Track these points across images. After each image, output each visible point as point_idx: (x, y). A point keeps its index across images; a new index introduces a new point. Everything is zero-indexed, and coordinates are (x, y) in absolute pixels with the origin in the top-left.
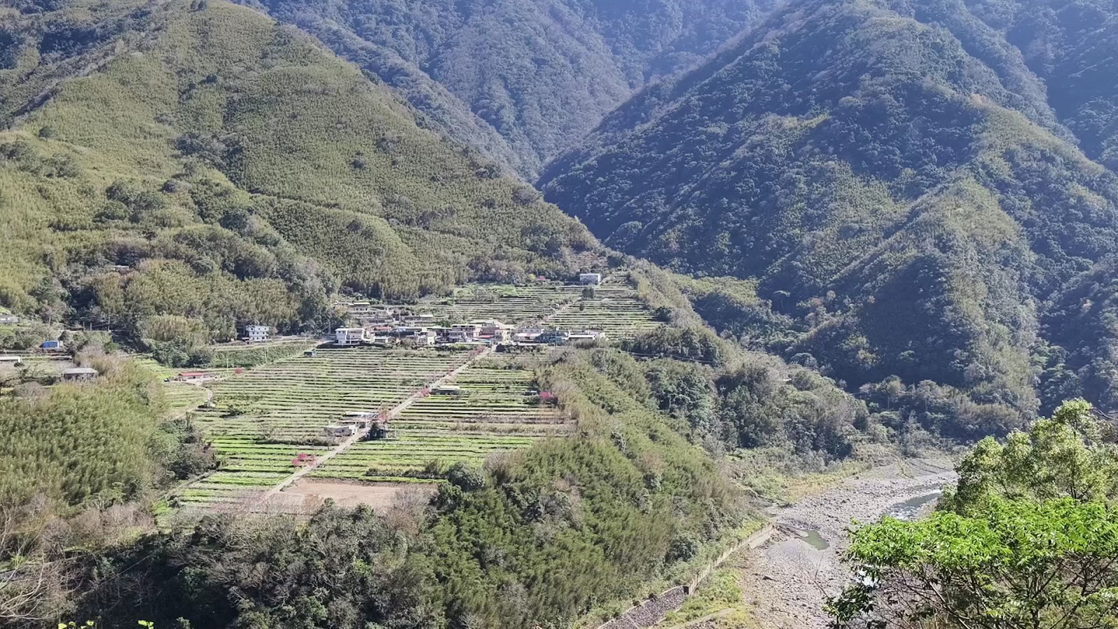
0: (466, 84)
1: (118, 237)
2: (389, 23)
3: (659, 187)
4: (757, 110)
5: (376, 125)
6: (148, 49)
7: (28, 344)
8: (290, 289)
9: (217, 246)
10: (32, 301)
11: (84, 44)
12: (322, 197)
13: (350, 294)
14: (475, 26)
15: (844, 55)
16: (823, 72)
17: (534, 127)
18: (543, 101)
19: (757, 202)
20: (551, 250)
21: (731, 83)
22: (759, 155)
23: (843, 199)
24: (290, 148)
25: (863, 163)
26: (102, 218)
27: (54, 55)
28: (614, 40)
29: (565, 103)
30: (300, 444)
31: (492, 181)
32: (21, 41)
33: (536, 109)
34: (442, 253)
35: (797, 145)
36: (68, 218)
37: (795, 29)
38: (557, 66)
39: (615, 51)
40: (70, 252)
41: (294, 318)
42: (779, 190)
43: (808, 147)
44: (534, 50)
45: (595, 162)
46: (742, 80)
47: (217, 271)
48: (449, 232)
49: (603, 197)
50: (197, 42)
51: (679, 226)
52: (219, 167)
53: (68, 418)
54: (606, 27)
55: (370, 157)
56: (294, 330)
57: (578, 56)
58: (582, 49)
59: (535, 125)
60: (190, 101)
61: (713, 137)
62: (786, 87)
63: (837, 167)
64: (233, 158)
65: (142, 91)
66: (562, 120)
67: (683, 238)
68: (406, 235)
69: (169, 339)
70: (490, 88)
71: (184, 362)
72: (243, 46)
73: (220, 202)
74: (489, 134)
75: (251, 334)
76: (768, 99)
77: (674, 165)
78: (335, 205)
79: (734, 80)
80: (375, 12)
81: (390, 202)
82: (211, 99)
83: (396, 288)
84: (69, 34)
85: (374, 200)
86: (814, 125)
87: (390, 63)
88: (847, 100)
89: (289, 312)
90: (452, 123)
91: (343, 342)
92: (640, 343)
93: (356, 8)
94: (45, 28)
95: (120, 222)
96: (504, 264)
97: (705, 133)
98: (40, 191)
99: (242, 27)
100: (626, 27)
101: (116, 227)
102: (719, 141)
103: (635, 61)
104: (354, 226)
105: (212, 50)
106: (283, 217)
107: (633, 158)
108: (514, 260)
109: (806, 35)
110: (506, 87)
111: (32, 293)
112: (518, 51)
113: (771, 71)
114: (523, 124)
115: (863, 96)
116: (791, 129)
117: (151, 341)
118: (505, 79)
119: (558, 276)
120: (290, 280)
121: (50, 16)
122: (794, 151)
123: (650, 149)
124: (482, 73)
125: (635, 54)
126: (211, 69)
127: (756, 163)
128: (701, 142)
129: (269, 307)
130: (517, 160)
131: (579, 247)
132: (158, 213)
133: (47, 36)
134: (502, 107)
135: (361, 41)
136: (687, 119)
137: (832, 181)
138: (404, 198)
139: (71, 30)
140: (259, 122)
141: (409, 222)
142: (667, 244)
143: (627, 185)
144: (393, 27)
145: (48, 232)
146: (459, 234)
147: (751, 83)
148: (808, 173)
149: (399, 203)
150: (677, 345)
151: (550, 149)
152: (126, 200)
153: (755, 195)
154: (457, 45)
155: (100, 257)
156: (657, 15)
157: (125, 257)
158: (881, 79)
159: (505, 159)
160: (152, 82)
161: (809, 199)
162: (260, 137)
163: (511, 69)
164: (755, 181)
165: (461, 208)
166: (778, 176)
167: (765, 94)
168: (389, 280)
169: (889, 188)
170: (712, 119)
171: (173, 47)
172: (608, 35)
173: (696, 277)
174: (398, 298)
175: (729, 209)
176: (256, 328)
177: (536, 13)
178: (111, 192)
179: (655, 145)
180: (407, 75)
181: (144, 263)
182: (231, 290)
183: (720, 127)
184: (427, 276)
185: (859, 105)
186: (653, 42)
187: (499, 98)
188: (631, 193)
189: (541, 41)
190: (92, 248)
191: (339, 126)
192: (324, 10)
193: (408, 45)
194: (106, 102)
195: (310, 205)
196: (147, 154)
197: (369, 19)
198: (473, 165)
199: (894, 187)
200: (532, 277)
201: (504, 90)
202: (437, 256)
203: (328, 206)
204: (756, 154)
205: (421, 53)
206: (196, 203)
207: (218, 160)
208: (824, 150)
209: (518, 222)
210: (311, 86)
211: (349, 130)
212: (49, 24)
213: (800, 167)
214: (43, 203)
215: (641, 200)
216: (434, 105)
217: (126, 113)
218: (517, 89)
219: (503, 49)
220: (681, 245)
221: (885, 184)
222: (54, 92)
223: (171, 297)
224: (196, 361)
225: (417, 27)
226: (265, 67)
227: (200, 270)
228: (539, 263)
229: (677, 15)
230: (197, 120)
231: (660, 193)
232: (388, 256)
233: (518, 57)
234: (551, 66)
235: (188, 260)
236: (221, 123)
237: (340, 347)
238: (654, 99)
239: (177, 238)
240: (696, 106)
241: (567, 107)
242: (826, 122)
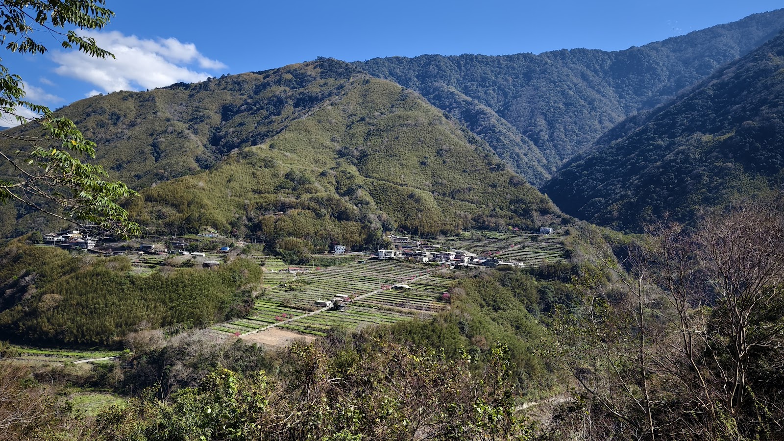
0: (522, 118)
1: (282, 197)
2: (483, 87)
3: (619, 177)
4: (690, 130)
5: (439, 142)
6: (336, 105)
7: (215, 248)
8: (363, 228)
9: (330, 205)
10: (229, 227)
11: (312, 103)
12: (399, 180)
13: (402, 232)
14: (533, 86)
15: (754, 95)
16: (737, 106)
17: (559, 142)
18: (567, 127)
19: (673, 188)
20: (526, 213)
21: (676, 114)
22: (681, 158)
23: (733, 187)
24: (391, 154)
25: (752, 164)
26: (280, 188)
27: (300, 108)
28: (621, 90)
29: (581, 128)
30: (297, 309)
31: (498, 173)
32: (286, 102)
33: (562, 132)
34: (458, 212)
35: (708, 152)
36: (262, 187)
37: (727, 79)
38: (580, 107)
39: (621, 97)
40: (257, 204)
41: (361, 243)
42: (689, 181)
43: (715, 154)
44: (566, 98)
45: (584, 162)
46: (684, 112)
47: (327, 217)
48: (466, 201)
49: (585, 183)
50: (361, 100)
51: (621, 202)
52: (354, 164)
53: (180, 285)
54: (617, 83)
55: (432, 159)
56: (360, 249)
57: (594, 100)
58: (597, 96)
59: (560, 140)
60: (350, 131)
61: (659, 147)
62: (713, 115)
63: (733, 167)
64: (363, 158)
65: (328, 126)
66: (578, 138)
67: (622, 209)
68: (441, 202)
69: (292, 250)
70: (535, 120)
71: (296, 262)
72: (382, 101)
73: (348, 182)
74: (528, 146)
75: (336, 250)
76: (699, 123)
77: (630, 164)
78: (406, 185)
79: (679, 113)
80: (477, 81)
81: (436, 183)
82: (360, 129)
83: (427, 230)
84: (307, 98)
85: (428, 182)
86: (722, 140)
87: (477, 108)
88: (748, 123)
89: (359, 239)
90: (506, 140)
91: (382, 258)
92: (542, 271)
93: (467, 79)
94: (298, 96)
95: (286, 190)
96: (494, 220)
97: (653, 145)
98: (253, 174)
99: (384, 92)
100: (629, 82)
101: (284, 193)
102: (662, 150)
103: (633, 102)
104: (411, 196)
105: (367, 104)
106: (376, 190)
107: (607, 160)
108: (501, 218)
109: (733, 82)
110: (545, 119)
111: (230, 224)
112: (556, 99)
113: (706, 106)
114: (553, 140)
115: (760, 120)
116: (706, 142)
117: (281, 250)
118: (545, 115)
119: (527, 228)
120: (364, 223)
121: (301, 90)
122: (706, 155)
123: (618, 155)
124: (532, 112)
125: (634, 98)
126: (365, 113)
127: (677, 163)
128: (650, 150)
129: (349, 236)
130: (545, 161)
131: (544, 212)
132: (307, 186)
133: (298, 99)
134: (541, 131)
135: (464, 97)
136: (644, 136)
137: (727, 176)
138: (444, 181)
139: (309, 96)
140: (379, 141)
141: (444, 195)
142: (610, 212)
143: (600, 176)
144: (485, 88)
145: (250, 194)
146: (472, 202)
147: (691, 113)
148: (712, 170)
149: (441, 184)
150: (567, 273)
151: (568, 155)
152: (293, 180)
153: (673, 183)
154: (520, 97)
155: (271, 207)
156: (650, 75)
157: (283, 207)
158: (775, 109)
159: (536, 161)
160: (333, 121)
161: (709, 187)
162: (377, 149)
163: (550, 109)
164: (675, 175)
165: (476, 187)
166: (691, 172)
167: (698, 120)
168: (424, 225)
169: (769, 181)
170: (660, 137)
171: (348, 103)
172: (617, 87)
173: (626, 233)
174: (427, 235)
175: (654, 192)
176: (339, 247)
177: (571, 77)
178: (287, 176)
179: (622, 152)
180: (485, 114)
181: (290, 212)
182: (331, 226)
183: (663, 141)
184: (445, 225)
185: (756, 127)
186: (646, 91)
187: (540, 125)
188: (602, 181)
189: (571, 92)
190: (269, 202)
191: (419, 142)
192: (449, 81)
193: (493, 98)
194: (308, 131)
195: (391, 184)
196: (320, 156)
197: (473, 85)
198: (490, 164)
199: (772, 180)
200: (511, 228)
201: (543, 121)
202: (455, 214)
203: (401, 185)
204: (679, 158)
205: (500, 102)
206: (337, 182)
207: (355, 160)
208: (726, 156)
209: (508, 196)
210: (409, 122)
211: (424, 145)
212: (300, 94)
213: (706, 166)
214: (252, 180)
215: (606, 185)
216: (497, 130)
217: (317, 137)
218: (552, 120)
219: (547, 98)
220: (620, 213)
221: (766, 179)
222: (286, 127)
223: (299, 229)
224: (302, 262)
225: (499, 87)
226: (391, 112)
227: (319, 216)
228: (517, 220)
229: (665, 74)
230: (351, 140)
231: (619, 182)
232: (426, 212)
233: (555, 102)
234: (575, 107)
235: (314, 210)
236: (362, 142)
237: (379, 260)
238: (632, 124)
239: (310, 199)
240: (651, 128)
241: (583, 130)
242: (731, 138)
